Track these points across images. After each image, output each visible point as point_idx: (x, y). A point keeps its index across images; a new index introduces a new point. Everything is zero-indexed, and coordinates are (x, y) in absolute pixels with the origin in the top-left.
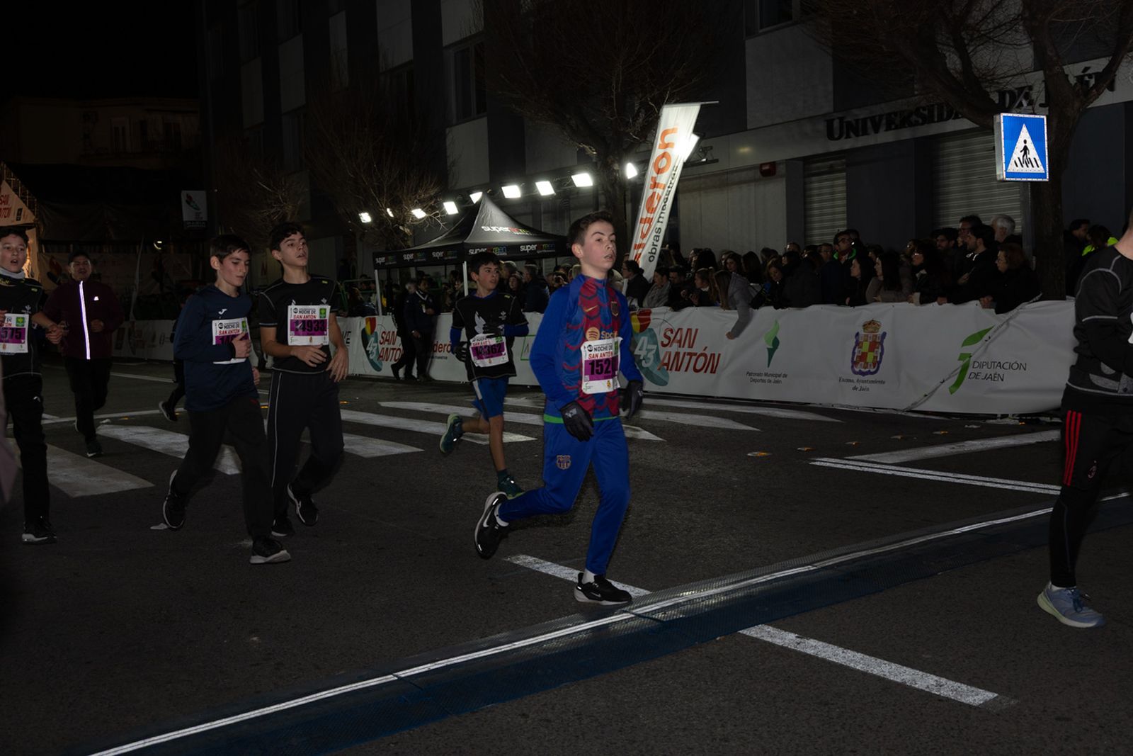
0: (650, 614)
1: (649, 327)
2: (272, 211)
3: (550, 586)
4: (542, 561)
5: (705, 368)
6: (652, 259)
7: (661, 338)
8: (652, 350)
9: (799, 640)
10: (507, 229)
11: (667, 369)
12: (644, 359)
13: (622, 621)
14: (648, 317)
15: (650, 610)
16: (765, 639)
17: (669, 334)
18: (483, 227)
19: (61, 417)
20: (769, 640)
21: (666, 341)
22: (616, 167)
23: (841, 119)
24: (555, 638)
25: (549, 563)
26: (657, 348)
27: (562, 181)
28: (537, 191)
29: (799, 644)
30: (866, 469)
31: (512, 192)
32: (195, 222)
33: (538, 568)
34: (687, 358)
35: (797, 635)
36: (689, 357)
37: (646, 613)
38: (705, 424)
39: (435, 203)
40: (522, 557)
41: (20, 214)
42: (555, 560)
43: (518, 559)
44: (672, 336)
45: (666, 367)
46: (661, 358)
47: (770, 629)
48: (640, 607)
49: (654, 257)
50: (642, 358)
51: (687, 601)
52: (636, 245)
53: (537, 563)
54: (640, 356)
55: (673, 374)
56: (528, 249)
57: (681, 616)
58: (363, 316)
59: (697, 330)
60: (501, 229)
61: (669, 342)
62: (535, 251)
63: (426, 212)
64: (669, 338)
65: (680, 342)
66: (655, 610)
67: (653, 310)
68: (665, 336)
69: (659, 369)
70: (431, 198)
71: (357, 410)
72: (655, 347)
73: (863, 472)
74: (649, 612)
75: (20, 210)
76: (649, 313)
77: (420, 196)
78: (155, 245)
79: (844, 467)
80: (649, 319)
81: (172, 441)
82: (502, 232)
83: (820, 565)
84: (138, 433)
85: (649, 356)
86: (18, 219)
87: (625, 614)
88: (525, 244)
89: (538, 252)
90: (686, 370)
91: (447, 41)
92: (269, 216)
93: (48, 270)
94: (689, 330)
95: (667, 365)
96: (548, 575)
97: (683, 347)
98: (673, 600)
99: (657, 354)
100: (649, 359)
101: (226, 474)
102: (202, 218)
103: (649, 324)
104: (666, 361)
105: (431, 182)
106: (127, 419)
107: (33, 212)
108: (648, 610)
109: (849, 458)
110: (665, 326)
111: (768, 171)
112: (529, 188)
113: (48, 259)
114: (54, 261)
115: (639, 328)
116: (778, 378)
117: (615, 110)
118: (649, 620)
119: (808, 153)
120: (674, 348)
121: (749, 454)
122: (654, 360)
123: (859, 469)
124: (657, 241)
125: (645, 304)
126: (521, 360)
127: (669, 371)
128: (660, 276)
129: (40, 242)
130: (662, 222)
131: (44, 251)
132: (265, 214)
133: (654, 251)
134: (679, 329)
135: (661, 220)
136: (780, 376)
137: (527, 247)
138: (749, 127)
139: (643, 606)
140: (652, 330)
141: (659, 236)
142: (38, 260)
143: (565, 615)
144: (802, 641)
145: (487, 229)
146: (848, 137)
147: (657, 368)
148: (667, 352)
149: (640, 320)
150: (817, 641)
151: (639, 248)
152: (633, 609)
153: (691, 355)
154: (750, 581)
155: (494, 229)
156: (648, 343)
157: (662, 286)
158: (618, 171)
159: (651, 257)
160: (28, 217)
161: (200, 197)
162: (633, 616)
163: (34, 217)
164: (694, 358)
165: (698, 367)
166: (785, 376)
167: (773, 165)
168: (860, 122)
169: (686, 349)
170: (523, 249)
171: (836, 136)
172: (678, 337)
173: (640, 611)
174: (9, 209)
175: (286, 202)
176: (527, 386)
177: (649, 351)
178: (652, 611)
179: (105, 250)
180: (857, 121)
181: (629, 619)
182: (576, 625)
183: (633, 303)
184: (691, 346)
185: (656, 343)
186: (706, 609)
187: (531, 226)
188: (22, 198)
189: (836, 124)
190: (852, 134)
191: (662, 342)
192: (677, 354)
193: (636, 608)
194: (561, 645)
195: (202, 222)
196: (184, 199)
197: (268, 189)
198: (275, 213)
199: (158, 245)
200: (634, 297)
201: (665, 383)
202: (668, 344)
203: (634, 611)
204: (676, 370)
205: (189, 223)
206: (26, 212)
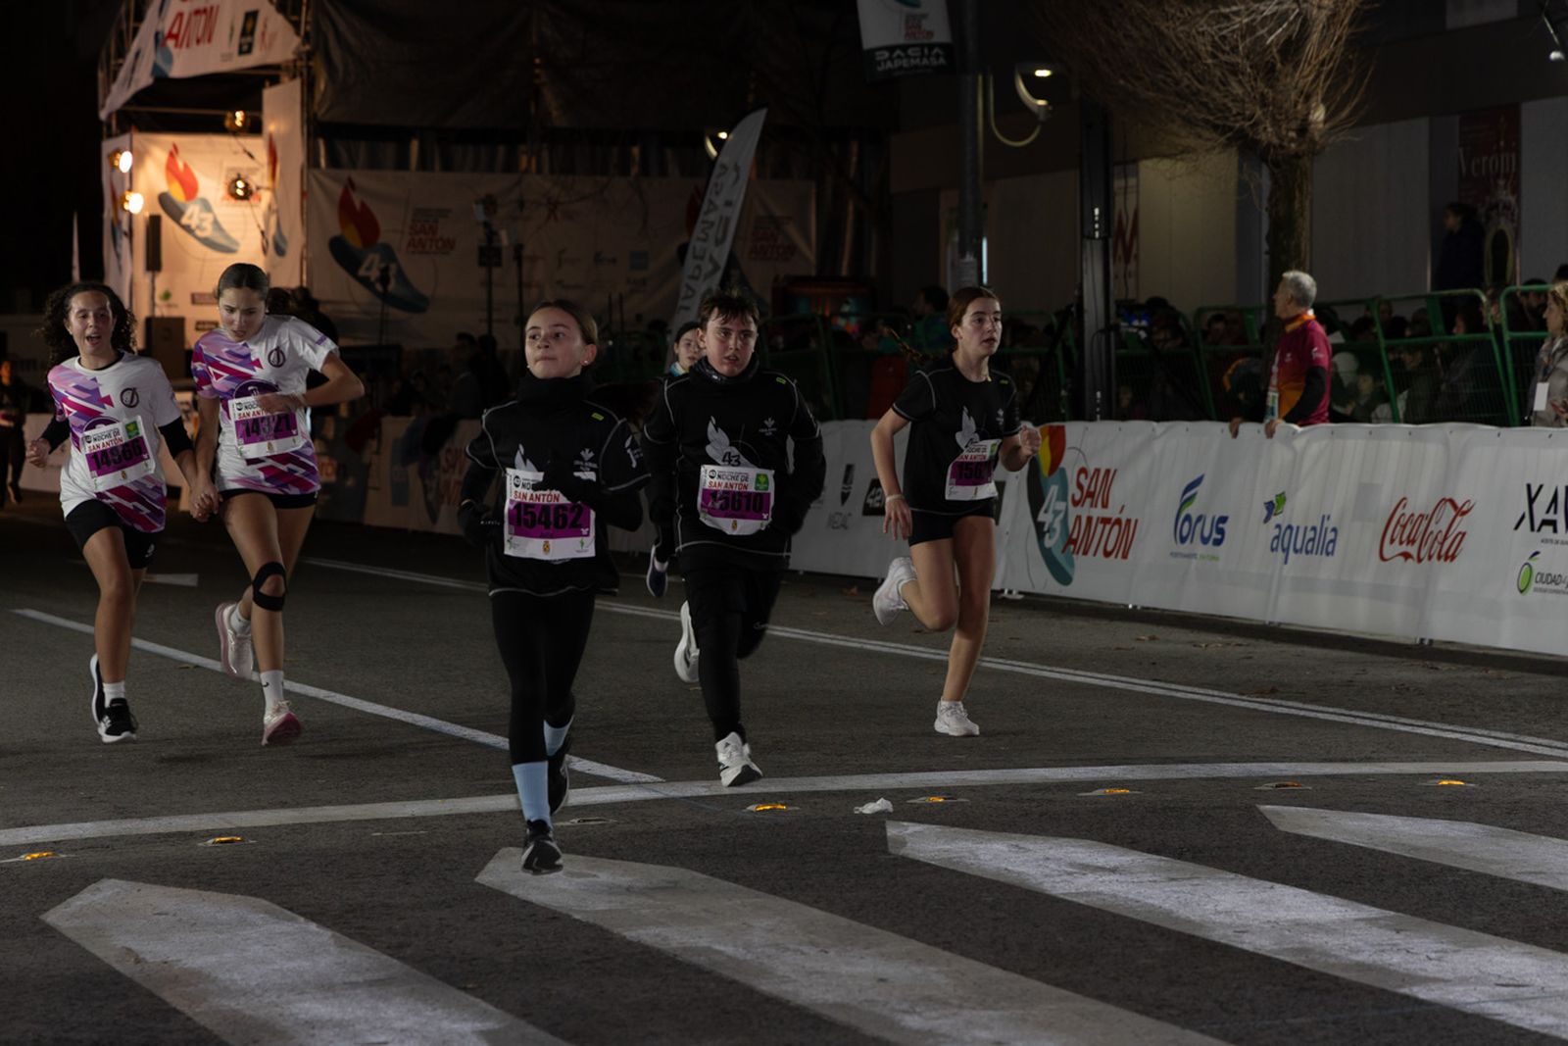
19: (670, 778)
32: (901, 48)
41: (252, 33)
75: (251, 16)
84: (1086, 868)
86: (245, 49)
93: (335, 229)
102: (930, 34)
106: (941, 800)
107: (296, 25)
113: (338, 190)
114: (357, 199)
129: (316, 128)
142: (303, 194)
160: (279, 42)
163: (296, 41)
179: (524, 163)
195: (928, 49)
198: (1274, 14)
199: (719, 144)
205: (886, 54)
206: (273, 22)
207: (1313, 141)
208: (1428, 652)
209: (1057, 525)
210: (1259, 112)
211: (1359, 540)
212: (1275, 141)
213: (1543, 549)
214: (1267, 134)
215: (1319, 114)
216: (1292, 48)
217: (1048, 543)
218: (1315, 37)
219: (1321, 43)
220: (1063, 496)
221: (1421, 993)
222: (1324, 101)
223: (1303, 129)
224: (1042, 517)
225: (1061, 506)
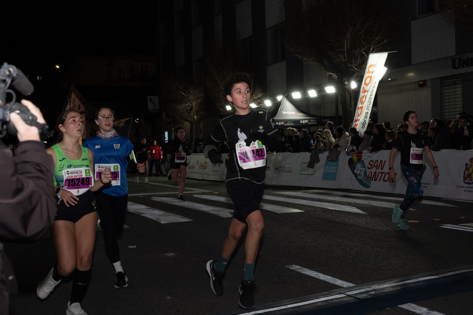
0: (354, 295)
1: (362, 160)
2: (187, 105)
3: (307, 280)
4: (303, 268)
5: (389, 180)
6: (363, 127)
7: (367, 165)
8: (363, 170)
9: (428, 311)
10: (294, 113)
11: (370, 180)
12: (359, 175)
13: (340, 298)
14: (361, 155)
15: (354, 293)
16: (411, 310)
17: (371, 163)
18: (282, 112)
20: (413, 310)
21: (370, 166)
22: (346, 83)
23: (459, 59)
24: (307, 304)
25: (307, 269)
26: (366, 170)
27: (321, 91)
28: (309, 95)
29: (428, 313)
30: (469, 230)
31: (297, 95)
32: (153, 110)
33: (302, 271)
34: (380, 175)
35: (427, 309)
36: (381, 174)
37: (352, 295)
38: (388, 206)
39: (260, 101)
40: (294, 266)
41: (80, 107)
42: (310, 268)
43: (292, 267)
44: (373, 164)
45: (369, 179)
46: (367, 175)
47: (414, 305)
48: (349, 291)
49: (364, 126)
50: (358, 174)
51: (372, 290)
52: (355, 120)
53: (301, 269)
54: (357, 173)
55: (373, 182)
56: (304, 122)
57: (369, 297)
58: (227, 153)
59: (385, 161)
60: (291, 113)
61: (372, 166)
62: (307, 123)
63: (257, 105)
64: (371, 165)
65: (376, 167)
66: (357, 293)
67: (364, 151)
68: (369, 164)
69: (366, 180)
70: (259, 99)
71: (222, 196)
72: (364, 169)
73: (467, 231)
74: (354, 294)
75: (80, 105)
76: (362, 153)
77: (254, 97)
78: (136, 121)
79: (458, 229)
80: (362, 156)
81: (138, 208)
82: (291, 114)
83: (441, 276)
85: (361, 174)
87: (341, 295)
88: (303, 120)
89: (309, 124)
90: (380, 181)
91: (268, 26)
92: (185, 107)
94: (381, 161)
95: (370, 178)
96: (306, 275)
97: (378, 169)
98: (366, 289)
99: (365, 173)
100: (361, 175)
101: (161, 223)
102: (157, 108)
103: (361, 158)
104: (370, 176)
105: (259, 92)
107: (84, 106)
108: (353, 293)
109: (461, 224)
110: (370, 159)
111: (422, 85)
112: (305, 94)
115: (356, 161)
116: (425, 185)
117: (346, 56)
118: (353, 298)
119: (442, 75)
120: (374, 170)
121: (409, 221)
122: (364, 176)
123: (465, 230)
124: (366, 118)
125: (360, 148)
126: (300, 174)
127: (371, 181)
128: (367, 135)
129: (87, 119)
130: (368, 109)
131: (88, 123)
132: (184, 106)
133: (364, 123)
134: (376, 161)
135: (368, 108)
136: (426, 184)
137: (303, 121)
138: (412, 63)
139: (351, 291)
140: (363, 161)
141: (367, 116)
143: (313, 294)
144: (430, 312)
145: (284, 113)
146: (463, 67)
147: (365, 179)
148: (370, 172)
149: (357, 156)
150: (437, 313)
151: (357, 121)
152: (346, 292)
153: (382, 173)
154: (405, 282)
155: (288, 113)
156: (361, 167)
157: (368, 140)
158: (347, 85)
159: (363, 126)
160: (83, 108)
161: (155, 99)
162: (345, 296)
163: (85, 108)
164: (384, 175)
165: (386, 179)
166: (429, 184)
167: (425, 81)
168: (469, 59)
169: (380, 170)
170: (301, 122)
171: (457, 66)
172: (376, 165)
173: (349, 293)
174: (75, 105)
175: (193, 101)
176: (302, 187)
177: (361, 171)
178: (355, 294)
180: (468, 59)
181: (343, 297)
182: (317, 298)
183: (353, 148)
184: (382, 169)
185: (365, 167)
186: (382, 294)
187: (306, 112)
188: (80, 100)
189: (457, 61)
190: (465, 66)
191: (368, 167)
192: (375, 173)
193: (347, 292)
194: (310, 307)
195: (157, 110)
196: (149, 100)
197: (185, 95)
200: (354, 145)
201: (369, 187)
202: (371, 167)
203: (346, 293)
204: (374, 180)
205: (151, 110)
206: (82, 106)
207: (195, 120)
208: (203, 180)
209: (166, 166)
210: (188, 116)
211: (197, 167)
212: (190, 120)
213: (215, 168)
214: (189, 119)
215: (195, 117)
216: (191, 109)
217: (166, 168)
218: (194, 108)
219: (195, 108)
220: (167, 163)
221: (142, 215)
222: (196, 115)
223: (194, 118)
224: (165, 165)
225: (167, 164)
